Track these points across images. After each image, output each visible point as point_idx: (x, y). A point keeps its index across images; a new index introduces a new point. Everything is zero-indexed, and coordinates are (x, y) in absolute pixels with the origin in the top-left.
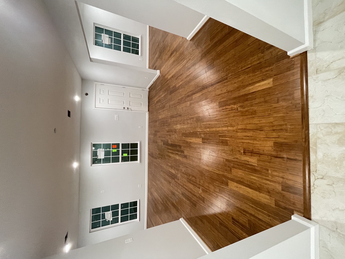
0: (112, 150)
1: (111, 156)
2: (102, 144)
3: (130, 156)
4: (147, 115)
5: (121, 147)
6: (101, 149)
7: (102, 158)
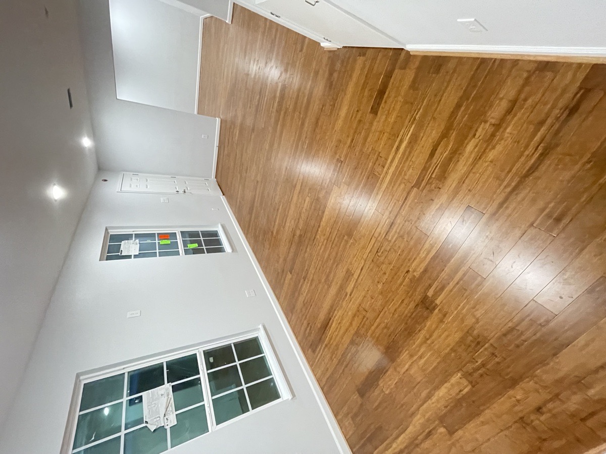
0: (159, 243)
1: (157, 251)
2: (132, 234)
3: (204, 247)
4: (223, 199)
5: (179, 237)
6: (131, 241)
7: (132, 254)
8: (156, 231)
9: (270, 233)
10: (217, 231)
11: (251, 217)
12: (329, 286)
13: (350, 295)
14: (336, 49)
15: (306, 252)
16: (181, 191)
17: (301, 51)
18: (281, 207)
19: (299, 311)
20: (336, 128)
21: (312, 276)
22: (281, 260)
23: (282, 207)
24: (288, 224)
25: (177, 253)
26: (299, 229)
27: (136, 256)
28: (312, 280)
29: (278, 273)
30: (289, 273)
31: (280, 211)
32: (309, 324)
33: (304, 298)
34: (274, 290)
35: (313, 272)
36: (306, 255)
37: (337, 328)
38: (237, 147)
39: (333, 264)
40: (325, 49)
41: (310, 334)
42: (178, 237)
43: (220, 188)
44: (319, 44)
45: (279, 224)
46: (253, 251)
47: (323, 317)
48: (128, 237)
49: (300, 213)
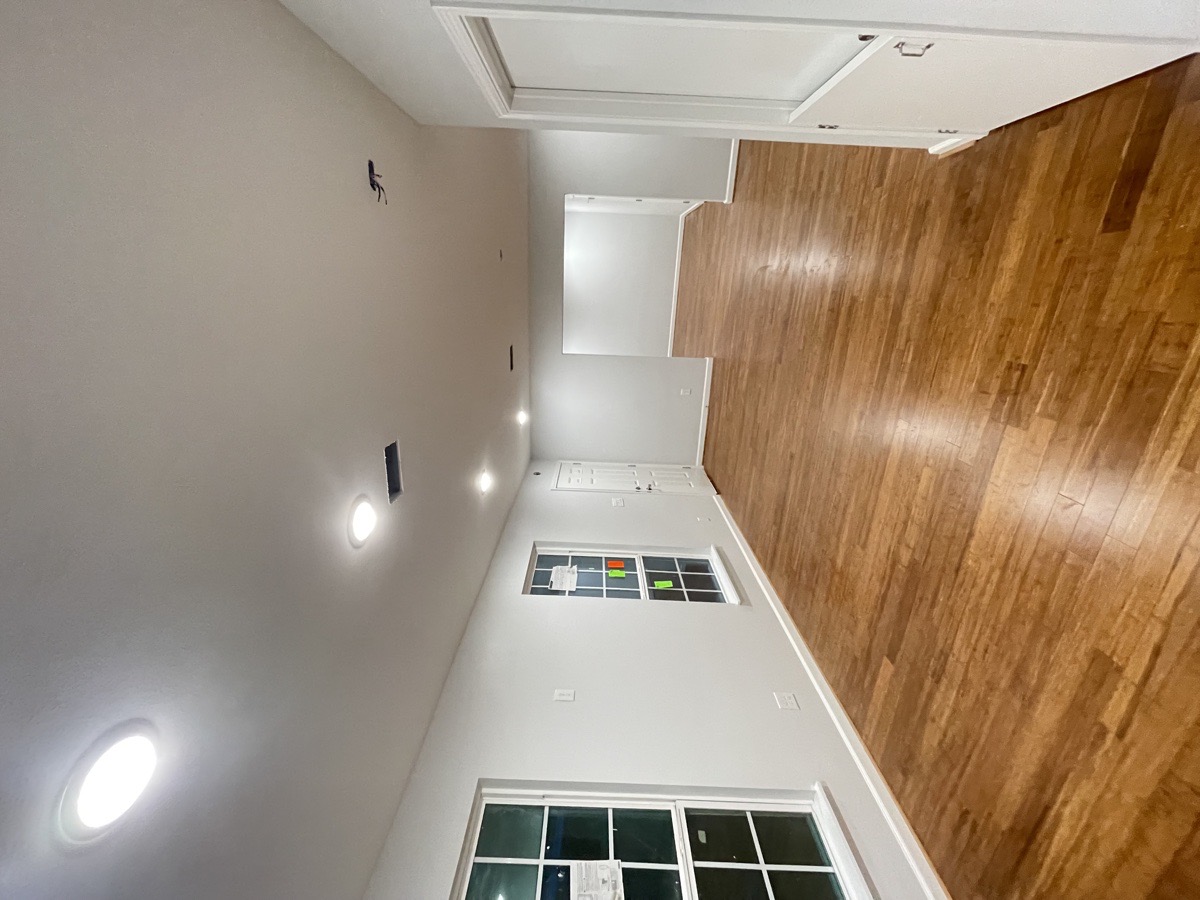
0: (607, 574)
1: (604, 588)
2: (568, 557)
3: (685, 590)
4: (717, 500)
5: (640, 565)
6: (567, 568)
7: (567, 589)
8: (603, 553)
9: (828, 563)
10: (707, 561)
11: (779, 529)
12: (1029, 703)
13: (1121, 735)
14: (972, 144)
15: (933, 605)
16: (644, 488)
17: (880, 184)
18: (853, 499)
19: (926, 769)
20: (992, 298)
21: (960, 670)
22: (862, 626)
23: (857, 500)
24: (874, 538)
25: (637, 595)
26: (908, 546)
27: (571, 593)
28: (965, 681)
29: (855, 660)
30: (886, 660)
31: (851, 510)
32: (966, 812)
33: (938, 736)
34: (846, 705)
35: (964, 658)
36: (936, 611)
37: (1079, 841)
38: (745, 400)
39: (1034, 636)
40: (940, 158)
41: (972, 847)
42: (638, 567)
43: (712, 481)
44: (924, 151)
45: (849, 540)
46: (788, 608)
47: (1019, 799)
48: (562, 560)
49: (908, 509)
